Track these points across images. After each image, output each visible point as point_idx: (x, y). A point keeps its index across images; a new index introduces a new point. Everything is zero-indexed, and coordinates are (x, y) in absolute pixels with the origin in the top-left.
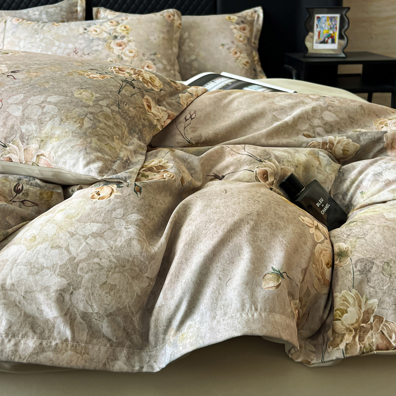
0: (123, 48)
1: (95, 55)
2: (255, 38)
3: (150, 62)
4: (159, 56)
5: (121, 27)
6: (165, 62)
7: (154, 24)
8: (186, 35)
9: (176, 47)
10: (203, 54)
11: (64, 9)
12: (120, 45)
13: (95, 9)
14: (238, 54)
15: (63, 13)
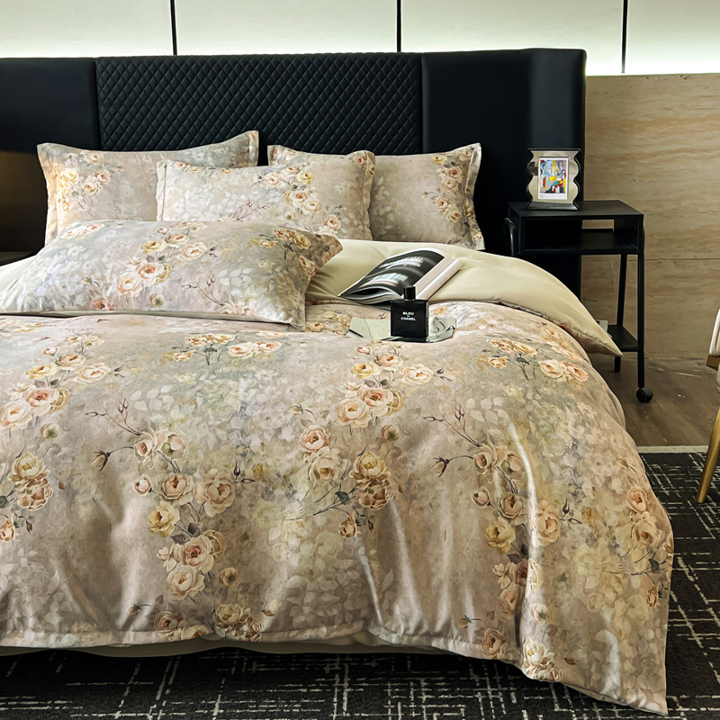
0: (304, 201)
1: (271, 208)
2: (470, 184)
3: (334, 216)
4: (345, 209)
5: (302, 174)
6: (352, 216)
7: (340, 171)
8: (381, 181)
9: (366, 197)
10: (400, 204)
12: (301, 197)
13: (270, 148)
14: (445, 204)
15: (232, 154)
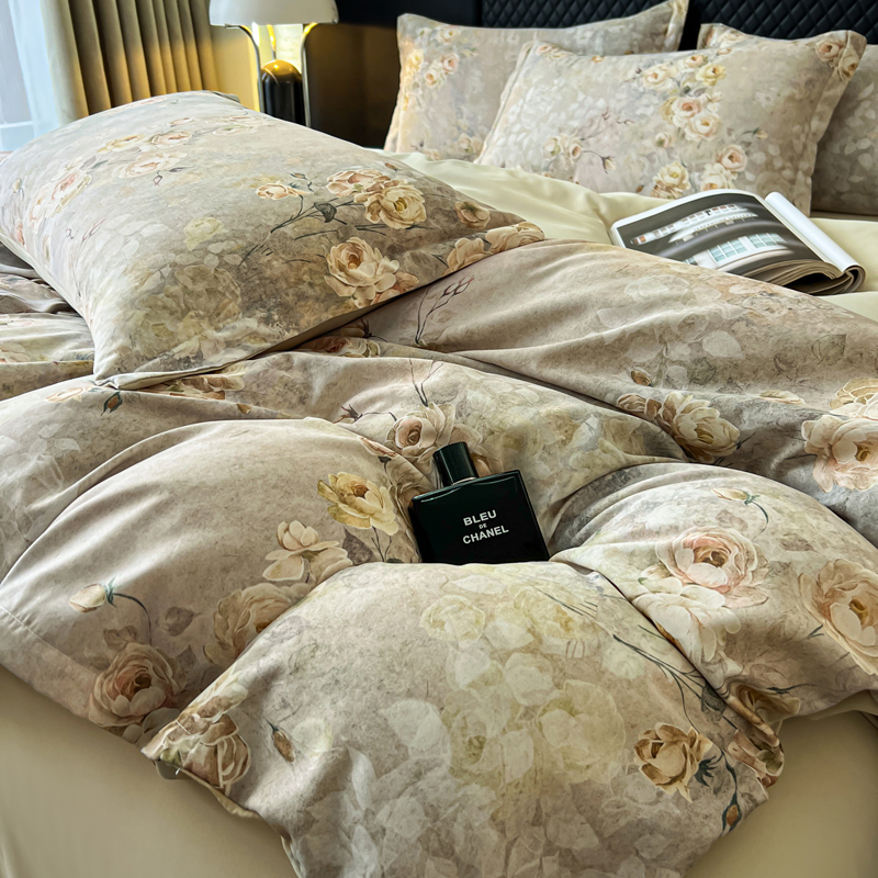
0: (693, 115)
1: (636, 125)
3: (739, 147)
4: (764, 136)
5: (708, 68)
6: (773, 150)
7: (779, 66)
8: (868, 91)
9: (821, 119)
11: (641, 28)
12: (690, 108)
13: (704, 28)
15: (635, 35)
